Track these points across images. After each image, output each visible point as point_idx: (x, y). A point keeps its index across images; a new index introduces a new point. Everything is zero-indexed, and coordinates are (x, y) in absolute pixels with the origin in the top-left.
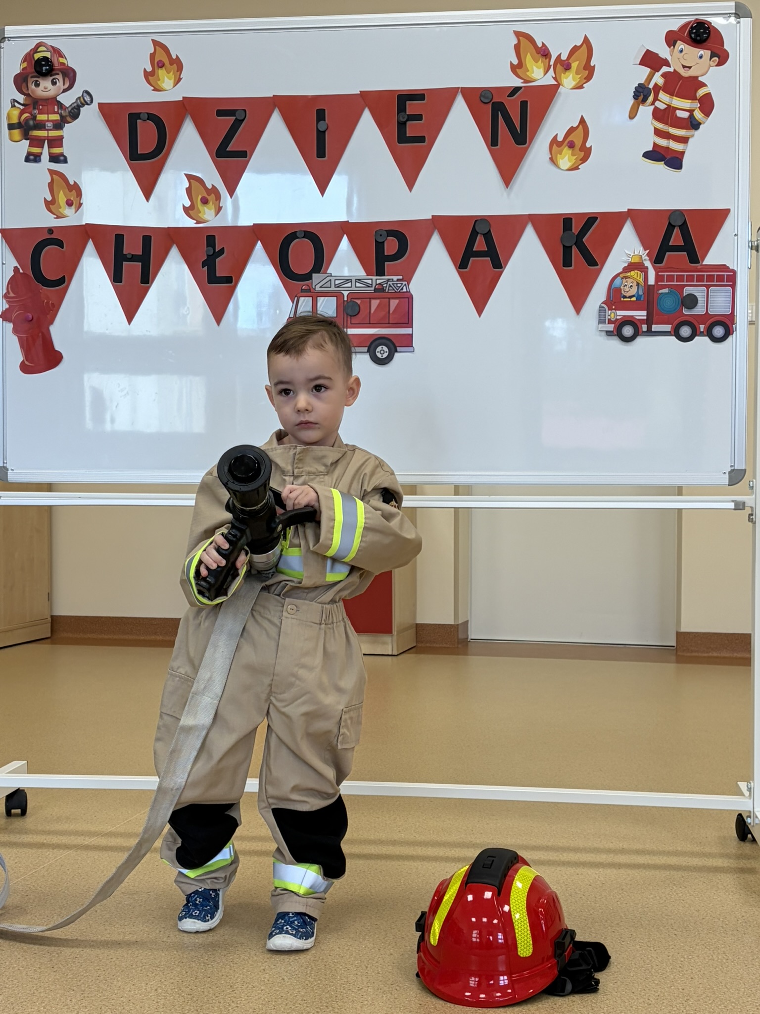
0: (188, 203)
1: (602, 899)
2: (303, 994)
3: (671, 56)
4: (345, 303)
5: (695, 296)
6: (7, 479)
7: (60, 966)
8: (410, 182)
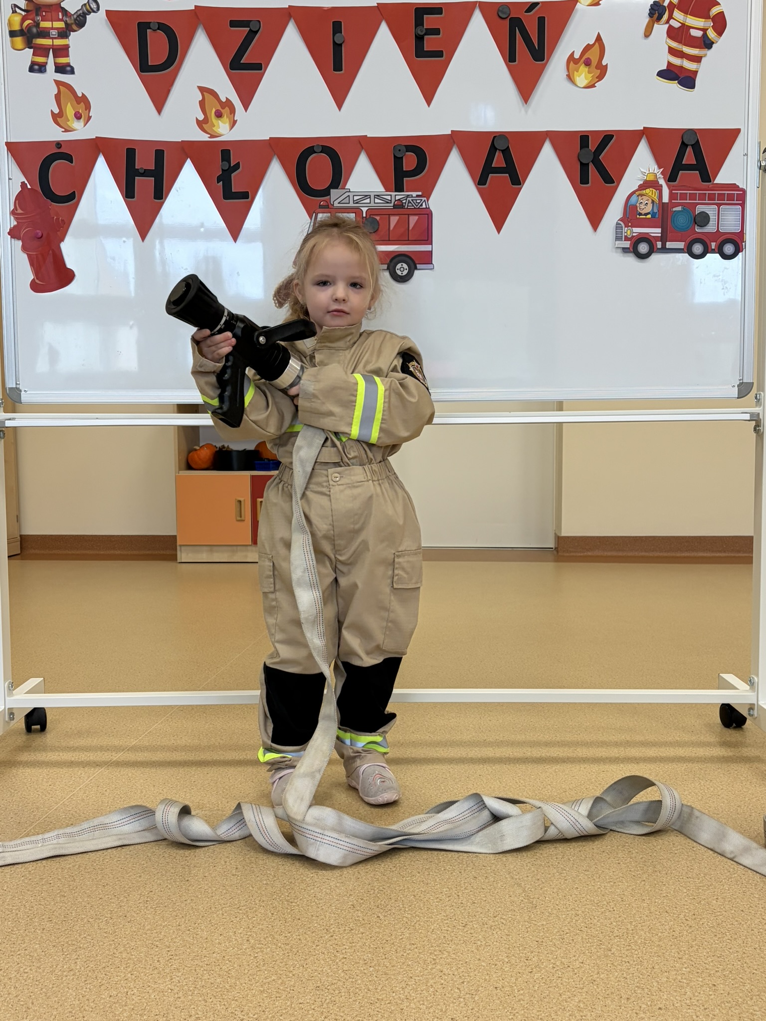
0: (201, 117)
4: (364, 218)
5: (707, 214)
6: (21, 401)
8: (429, 96)
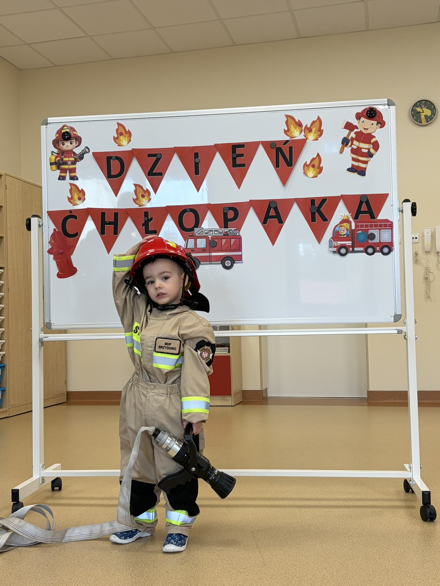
0: (135, 197)
1: (343, 523)
2: (202, 574)
3: (359, 124)
4: (210, 241)
5: (374, 234)
6: (51, 328)
7: (84, 564)
8: (239, 185)
